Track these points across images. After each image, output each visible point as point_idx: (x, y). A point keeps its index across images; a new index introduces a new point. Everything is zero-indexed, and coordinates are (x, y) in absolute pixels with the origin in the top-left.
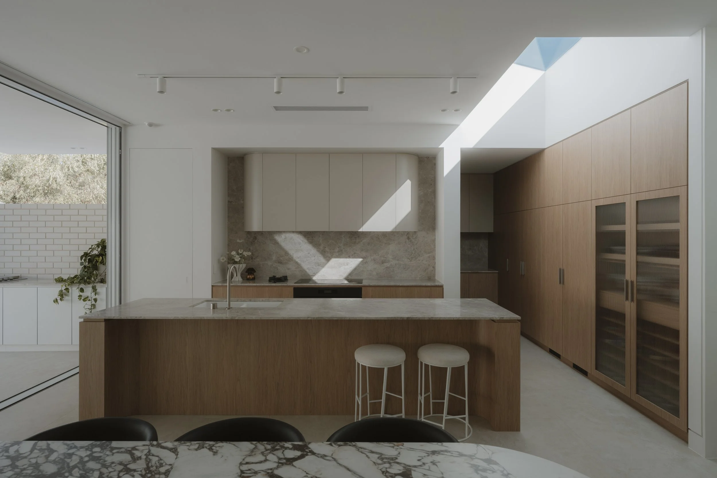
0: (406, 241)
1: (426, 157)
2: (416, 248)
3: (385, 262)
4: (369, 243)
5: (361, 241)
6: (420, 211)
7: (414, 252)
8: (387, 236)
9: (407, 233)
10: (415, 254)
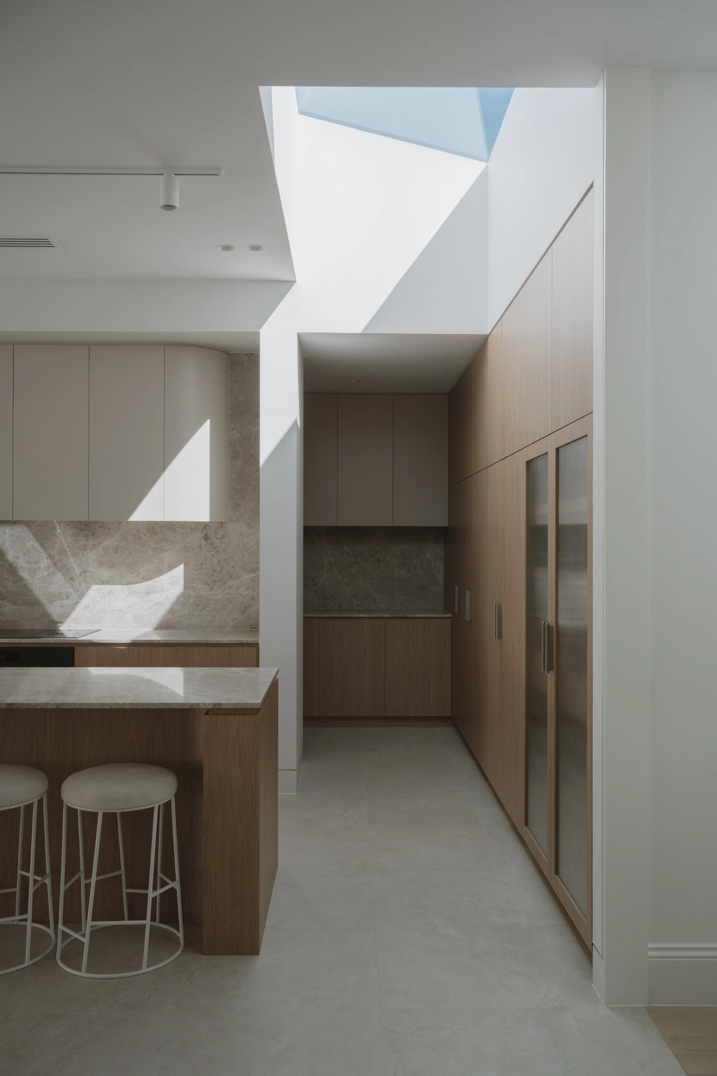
0: (201, 544)
1: (247, 354)
2: (224, 560)
3: (154, 592)
4: (117, 549)
5: (100, 544)
6: (234, 476)
7: (218, 569)
8: (157, 533)
9: (203, 526)
10: (221, 572)
